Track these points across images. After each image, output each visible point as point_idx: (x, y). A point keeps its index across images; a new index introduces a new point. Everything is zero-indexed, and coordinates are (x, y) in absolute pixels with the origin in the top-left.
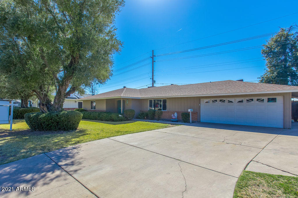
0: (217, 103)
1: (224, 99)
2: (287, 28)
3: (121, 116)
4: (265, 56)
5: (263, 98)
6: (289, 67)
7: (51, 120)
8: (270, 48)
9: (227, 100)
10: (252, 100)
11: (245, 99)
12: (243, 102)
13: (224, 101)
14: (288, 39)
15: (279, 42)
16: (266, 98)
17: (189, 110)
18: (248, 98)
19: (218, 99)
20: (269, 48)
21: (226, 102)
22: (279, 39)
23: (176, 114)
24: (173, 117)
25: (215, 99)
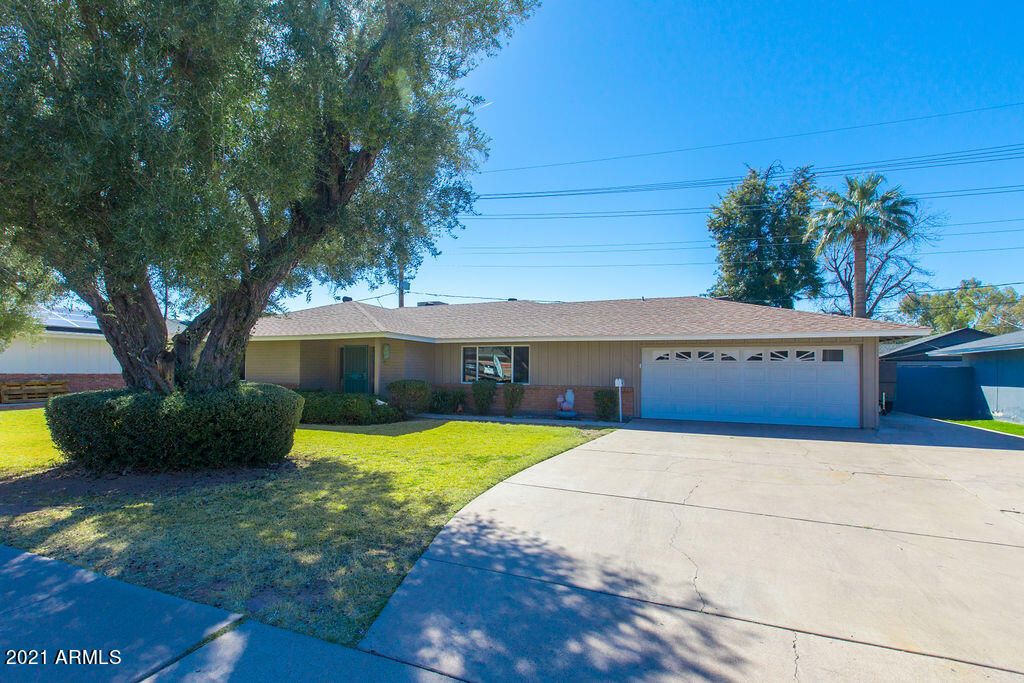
0: (690, 360)
1: (710, 350)
2: (762, 169)
3: (382, 403)
4: (717, 236)
5: (810, 349)
6: (769, 270)
7: (215, 421)
8: (728, 218)
9: (718, 352)
10: (785, 354)
11: (766, 352)
12: (761, 359)
13: (712, 355)
14: (765, 198)
15: (748, 203)
16: (818, 351)
17: (618, 383)
18: (774, 350)
19: (694, 351)
20: (724, 215)
21: (717, 358)
22: (747, 197)
23: (570, 396)
24: (565, 406)
25: (685, 350)
